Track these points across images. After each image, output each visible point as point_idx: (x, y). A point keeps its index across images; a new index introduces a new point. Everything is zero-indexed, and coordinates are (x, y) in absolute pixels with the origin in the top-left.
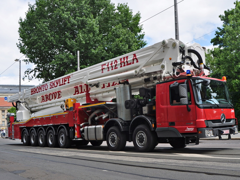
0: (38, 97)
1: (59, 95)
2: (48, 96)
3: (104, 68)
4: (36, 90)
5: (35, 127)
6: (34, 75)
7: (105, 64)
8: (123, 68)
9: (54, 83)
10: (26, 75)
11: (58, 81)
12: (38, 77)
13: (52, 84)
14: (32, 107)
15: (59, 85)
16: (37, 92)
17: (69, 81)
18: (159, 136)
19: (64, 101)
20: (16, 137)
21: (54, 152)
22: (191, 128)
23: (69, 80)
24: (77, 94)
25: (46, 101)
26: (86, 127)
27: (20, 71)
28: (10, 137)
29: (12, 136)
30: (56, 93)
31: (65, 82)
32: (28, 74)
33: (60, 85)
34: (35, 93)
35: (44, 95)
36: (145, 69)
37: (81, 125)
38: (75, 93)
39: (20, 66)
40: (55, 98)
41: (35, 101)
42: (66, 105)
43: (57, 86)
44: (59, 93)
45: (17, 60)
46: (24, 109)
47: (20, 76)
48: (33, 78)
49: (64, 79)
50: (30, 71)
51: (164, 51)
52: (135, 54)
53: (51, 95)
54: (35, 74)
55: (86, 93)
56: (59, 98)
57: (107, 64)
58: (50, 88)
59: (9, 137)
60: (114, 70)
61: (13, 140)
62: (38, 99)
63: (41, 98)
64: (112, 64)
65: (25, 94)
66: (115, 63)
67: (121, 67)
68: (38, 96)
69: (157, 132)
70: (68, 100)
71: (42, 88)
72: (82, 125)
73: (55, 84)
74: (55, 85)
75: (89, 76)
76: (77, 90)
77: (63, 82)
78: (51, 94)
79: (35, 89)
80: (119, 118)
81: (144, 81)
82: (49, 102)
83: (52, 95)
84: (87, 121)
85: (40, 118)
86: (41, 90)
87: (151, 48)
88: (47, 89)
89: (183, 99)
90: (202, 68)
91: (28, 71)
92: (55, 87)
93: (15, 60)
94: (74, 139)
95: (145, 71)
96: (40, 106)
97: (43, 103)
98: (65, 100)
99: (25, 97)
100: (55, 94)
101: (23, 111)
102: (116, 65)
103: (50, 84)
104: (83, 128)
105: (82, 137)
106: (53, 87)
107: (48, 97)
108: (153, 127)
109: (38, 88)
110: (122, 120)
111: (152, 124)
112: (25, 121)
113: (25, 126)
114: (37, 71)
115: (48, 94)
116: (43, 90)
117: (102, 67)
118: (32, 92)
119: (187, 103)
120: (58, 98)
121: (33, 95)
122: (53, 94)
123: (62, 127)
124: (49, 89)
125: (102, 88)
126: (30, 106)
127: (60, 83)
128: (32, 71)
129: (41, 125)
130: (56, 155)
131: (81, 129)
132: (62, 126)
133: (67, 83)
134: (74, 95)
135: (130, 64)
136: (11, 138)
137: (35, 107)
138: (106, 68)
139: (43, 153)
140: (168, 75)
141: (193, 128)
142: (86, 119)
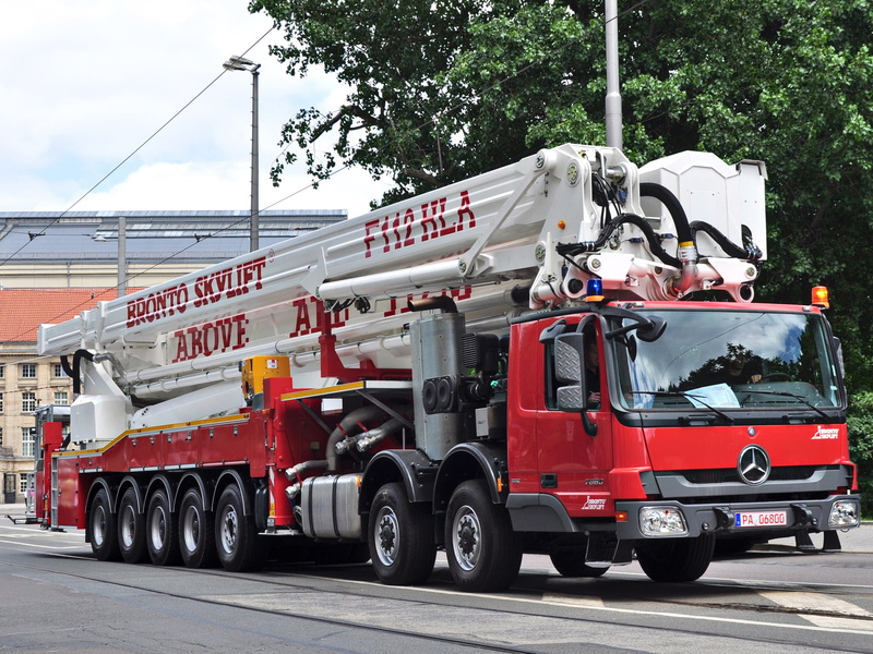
0: (161, 339)
1: (241, 332)
2: (200, 333)
3: (373, 239)
4: (146, 306)
5: (135, 475)
6: (341, 147)
7: (377, 221)
8: (432, 244)
9: (211, 281)
10: (293, 147)
11: (224, 277)
12: (362, 156)
13: (202, 288)
14: (136, 379)
15: (228, 293)
16: (151, 319)
17: (259, 278)
18: (516, 528)
19: (240, 363)
20: (66, 518)
21: (452, 618)
22: (598, 501)
23: (262, 274)
24: (303, 333)
25: (194, 356)
26: (307, 482)
27: (255, 126)
28: (42, 516)
29: (49, 516)
30: (227, 321)
31: (246, 283)
32: (303, 145)
33: (230, 295)
34: (143, 320)
35: (185, 330)
36: (491, 257)
37: (290, 471)
38: (298, 329)
39: (255, 99)
40: (227, 344)
41: (148, 356)
42: (247, 383)
43: (218, 297)
44: (239, 324)
45: (236, 64)
46: (107, 391)
47: (255, 154)
48: (332, 164)
49: (245, 270)
50: (313, 125)
51: (546, 193)
52: (466, 193)
53: (211, 330)
54: (343, 141)
55: (320, 333)
56: (240, 345)
57: (381, 223)
58: (197, 304)
59: (40, 520)
60: (405, 251)
61: (54, 530)
62: (159, 346)
63: (171, 339)
64: (396, 223)
65: (103, 322)
66: (405, 222)
67: (425, 238)
68: (163, 332)
69: (510, 511)
70: (251, 360)
71: (168, 301)
72: (295, 474)
73: (215, 286)
74: (212, 293)
75: (325, 263)
76: (303, 316)
77: (240, 284)
78: (211, 325)
79: (143, 303)
80: (418, 449)
81: (510, 298)
82: (201, 360)
83: (216, 330)
84: (322, 455)
85: (156, 436)
86: (164, 307)
87: (513, 174)
88: (184, 307)
89: (564, 391)
90: (687, 262)
91: (303, 127)
92: (213, 300)
93: (225, 65)
94: (266, 533)
95: (491, 264)
96: (169, 377)
97: (180, 363)
98: (244, 360)
99: (106, 337)
100: (227, 326)
101: (97, 400)
102: (409, 229)
103: (196, 286)
104: (298, 485)
105: (295, 522)
106: (206, 302)
107: (202, 341)
108: (500, 490)
109: (154, 300)
110: (426, 455)
111: (497, 477)
112: (101, 446)
113: (100, 470)
114: (357, 121)
115: (199, 327)
116: (172, 312)
117: (368, 234)
118: (131, 314)
119: (579, 403)
120: (235, 348)
121: (136, 328)
122: (219, 327)
123: (231, 480)
124: (190, 305)
125: (387, 314)
126: (130, 376)
127: (230, 287)
128: (327, 127)
129: (156, 468)
130: (466, 638)
131: (291, 489)
132: (229, 472)
133: (252, 287)
134: (293, 335)
135: (452, 230)
136: (45, 522)
137: (151, 381)
138: (379, 238)
139: (386, 619)
140: (547, 287)
141: (603, 501)
142: (316, 445)
